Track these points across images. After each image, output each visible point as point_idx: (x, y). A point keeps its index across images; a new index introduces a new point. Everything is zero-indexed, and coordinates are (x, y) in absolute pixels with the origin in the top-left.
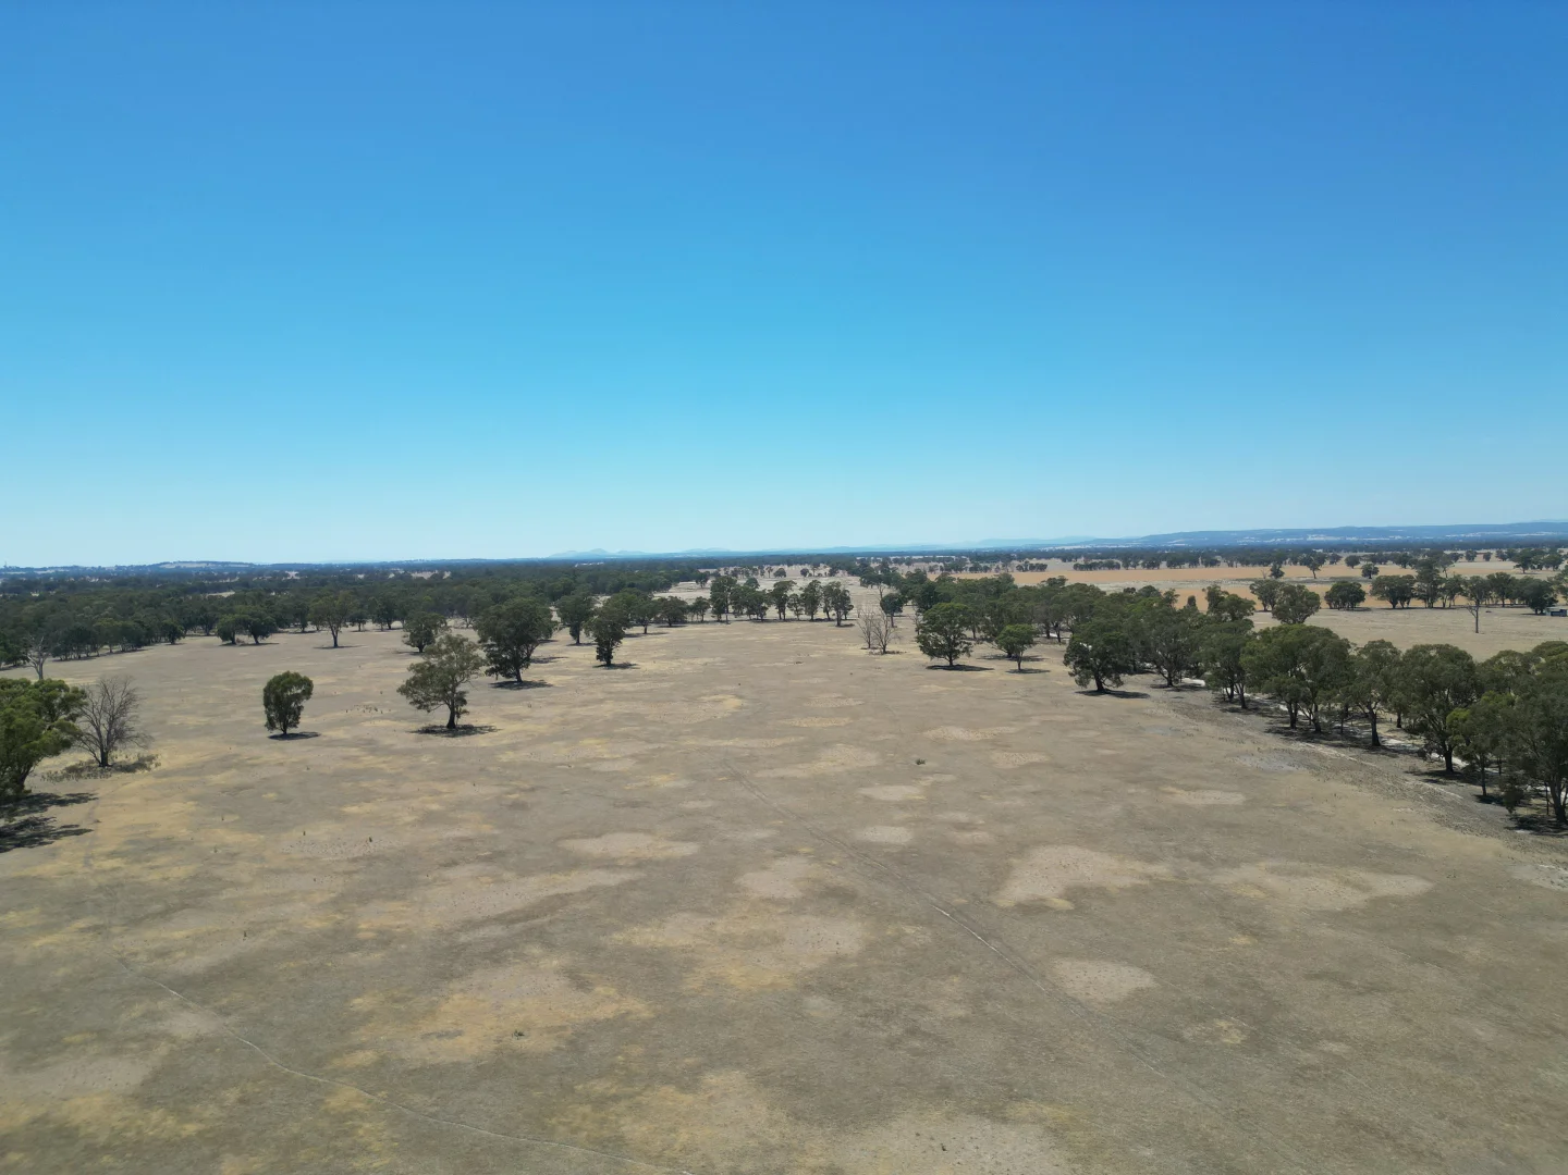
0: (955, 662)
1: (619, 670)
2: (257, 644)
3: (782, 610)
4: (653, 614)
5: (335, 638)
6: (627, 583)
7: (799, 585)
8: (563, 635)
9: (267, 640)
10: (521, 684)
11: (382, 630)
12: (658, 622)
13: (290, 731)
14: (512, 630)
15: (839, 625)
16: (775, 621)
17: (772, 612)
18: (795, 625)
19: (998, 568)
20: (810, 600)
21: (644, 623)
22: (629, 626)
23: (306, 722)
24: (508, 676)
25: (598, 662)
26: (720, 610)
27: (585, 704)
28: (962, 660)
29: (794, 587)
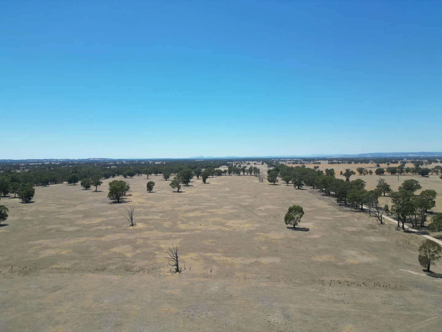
0: (275, 184)
1: (207, 184)
2: (131, 178)
3: (244, 173)
4: (215, 173)
5: (148, 177)
6: (209, 166)
7: (248, 167)
8: (195, 177)
9: (133, 177)
10: (188, 186)
11: (156, 176)
12: (216, 175)
13: (151, 191)
14: (187, 175)
15: (256, 176)
16: (242, 175)
17: (242, 173)
18: (246, 176)
19: (307, 163)
20: (250, 171)
21: (212, 175)
22: (209, 176)
23: (153, 190)
24: (186, 184)
25: (203, 182)
26: (230, 173)
27: (201, 189)
28: (276, 183)
29: (247, 167)
